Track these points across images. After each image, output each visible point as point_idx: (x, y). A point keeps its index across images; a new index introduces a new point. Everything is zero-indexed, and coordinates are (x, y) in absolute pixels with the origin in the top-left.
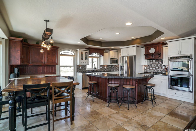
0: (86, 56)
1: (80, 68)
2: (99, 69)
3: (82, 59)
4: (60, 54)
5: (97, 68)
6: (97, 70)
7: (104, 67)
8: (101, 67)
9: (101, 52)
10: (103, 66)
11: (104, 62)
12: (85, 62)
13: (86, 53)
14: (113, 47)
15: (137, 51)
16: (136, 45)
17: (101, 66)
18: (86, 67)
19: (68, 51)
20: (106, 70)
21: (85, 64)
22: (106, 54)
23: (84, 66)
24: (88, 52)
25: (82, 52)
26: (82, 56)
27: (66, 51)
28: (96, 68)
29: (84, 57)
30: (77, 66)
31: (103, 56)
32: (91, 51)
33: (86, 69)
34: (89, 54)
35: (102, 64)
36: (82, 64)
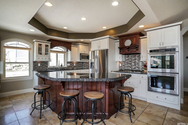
0: (47, 50)
1: (39, 65)
2: (66, 66)
3: (41, 54)
4: (5, 45)
5: (63, 65)
6: (64, 68)
7: (73, 64)
8: (69, 65)
9: (68, 46)
10: (71, 63)
11: (72, 58)
13: (47, 46)
14: (82, 40)
15: (110, 44)
16: (108, 36)
17: (68, 63)
18: (47, 64)
19: (20, 43)
20: (75, 68)
21: (44, 60)
22: (73, 48)
23: (45, 63)
24: (49, 45)
25: (40, 45)
26: (40, 49)
27: (15, 43)
28: (62, 66)
29: (43, 51)
30: (34, 62)
31: (71, 50)
32: (54, 43)
33: (47, 67)
34: (52, 47)
35: (69, 60)
36: (41, 60)
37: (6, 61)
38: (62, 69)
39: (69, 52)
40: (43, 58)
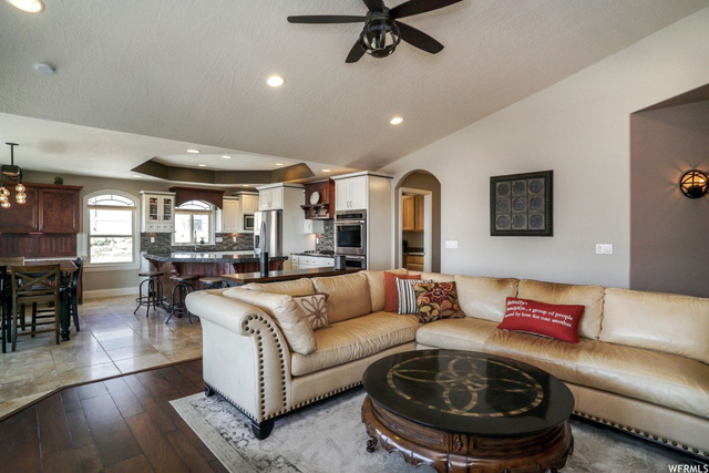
0: (167, 210)
1: (153, 240)
2: (213, 243)
3: (155, 218)
4: (89, 203)
5: (206, 240)
6: (207, 247)
7: (231, 238)
8: (220, 240)
9: (216, 198)
10: (226, 236)
11: (224, 226)
12: (162, 225)
13: (167, 201)
15: (286, 198)
16: (281, 184)
17: (217, 235)
18: (169, 238)
19: (115, 197)
20: (235, 248)
21: (162, 230)
22: (228, 202)
23: (165, 238)
24: (172, 198)
25: (154, 199)
26: (153, 209)
27: (109, 197)
28: (202, 242)
29: (160, 212)
30: (143, 235)
31: (221, 208)
32: (183, 195)
33: (169, 244)
34: (177, 204)
35: (219, 230)
36: (155, 230)
37: (92, 233)
38: (203, 248)
39: (219, 211)
40: (160, 226)
